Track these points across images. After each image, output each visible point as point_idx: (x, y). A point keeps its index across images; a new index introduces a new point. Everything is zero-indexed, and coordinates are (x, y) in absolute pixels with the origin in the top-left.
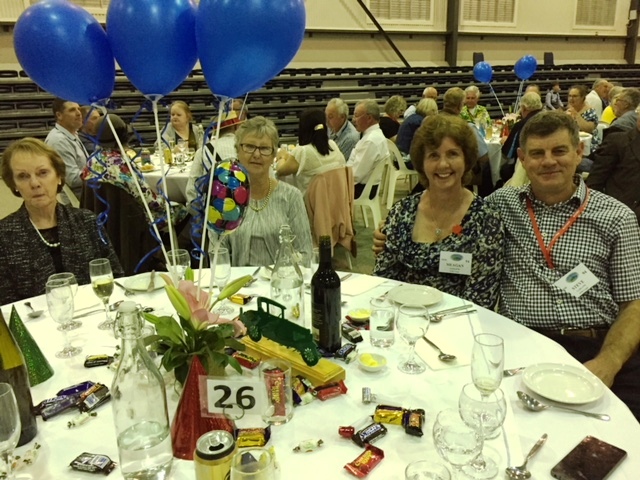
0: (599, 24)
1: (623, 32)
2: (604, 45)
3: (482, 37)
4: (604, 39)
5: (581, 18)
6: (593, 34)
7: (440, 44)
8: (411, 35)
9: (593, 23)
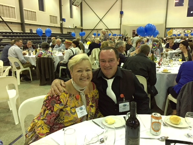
0: (55, 24)
1: (59, 26)
2: (56, 29)
3: (30, 25)
4: (56, 27)
5: (51, 22)
6: (54, 26)
7: (20, 26)
8: (11, 23)
9: (53, 23)
